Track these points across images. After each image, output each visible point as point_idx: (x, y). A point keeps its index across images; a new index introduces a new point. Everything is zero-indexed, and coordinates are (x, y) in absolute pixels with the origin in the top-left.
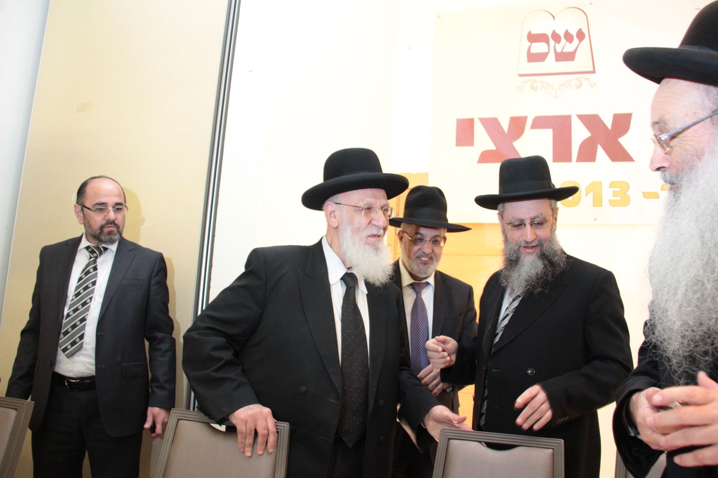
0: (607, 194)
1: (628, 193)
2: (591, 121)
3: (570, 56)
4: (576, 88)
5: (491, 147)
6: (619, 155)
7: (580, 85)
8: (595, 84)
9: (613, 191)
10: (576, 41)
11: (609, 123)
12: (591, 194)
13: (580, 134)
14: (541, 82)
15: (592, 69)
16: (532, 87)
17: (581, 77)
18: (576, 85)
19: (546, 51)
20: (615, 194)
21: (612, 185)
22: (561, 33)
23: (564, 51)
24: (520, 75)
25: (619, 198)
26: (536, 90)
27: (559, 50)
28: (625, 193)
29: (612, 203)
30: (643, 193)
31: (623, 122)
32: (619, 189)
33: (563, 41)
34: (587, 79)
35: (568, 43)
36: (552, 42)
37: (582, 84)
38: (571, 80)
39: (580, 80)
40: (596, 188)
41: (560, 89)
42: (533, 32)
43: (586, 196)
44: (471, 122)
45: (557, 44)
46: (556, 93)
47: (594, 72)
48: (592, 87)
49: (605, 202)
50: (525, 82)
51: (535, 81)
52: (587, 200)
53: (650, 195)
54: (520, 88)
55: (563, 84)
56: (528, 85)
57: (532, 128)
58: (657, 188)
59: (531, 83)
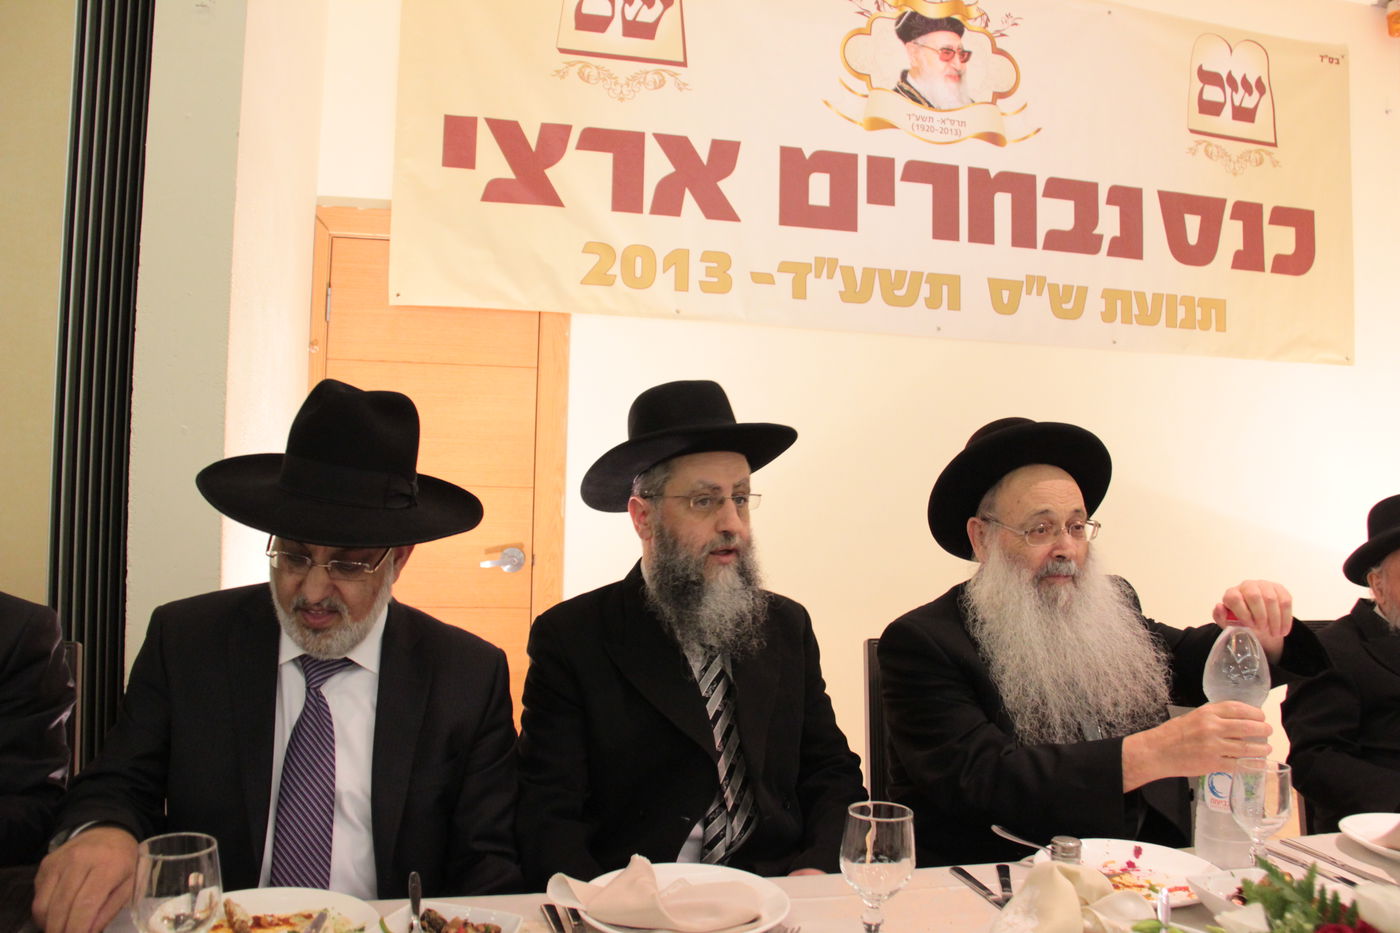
0: (697, 271)
1: (728, 272)
2: (675, 146)
3: (646, 31)
4: (656, 88)
6: (718, 209)
7: (661, 84)
8: (685, 84)
9: (707, 268)
10: (659, 5)
11: (703, 153)
12: (672, 271)
13: (657, 166)
14: (598, 68)
15: (681, 60)
16: (581, 75)
17: (664, 71)
18: (655, 82)
19: (608, 13)
20: (709, 272)
21: (706, 256)
23: (638, 19)
24: (563, 51)
25: (715, 280)
26: (588, 82)
27: (630, 17)
28: (725, 272)
29: (705, 287)
30: (752, 273)
31: (726, 154)
32: (715, 265)
34: (674, 75)
35: (645, 7)
37: (664, 82)
38: (647, 73)
39: (661, 75)
40: (678, 260)
41: (628, 85)
43: (664, 272)
44: (472, 122)
45: (627, 6)
46: (622, 92)
47: (684, 64)
48: (680, 89)
49: (694, 285)
50: (570, 64)
51: (587, 65)
52: (664, 281)
53: (761, 278)
54: (561, 74)
55: (634, 78)
56: (574, 70)
57: (579, 147)
58: (772, 268)
59: (580, 65)
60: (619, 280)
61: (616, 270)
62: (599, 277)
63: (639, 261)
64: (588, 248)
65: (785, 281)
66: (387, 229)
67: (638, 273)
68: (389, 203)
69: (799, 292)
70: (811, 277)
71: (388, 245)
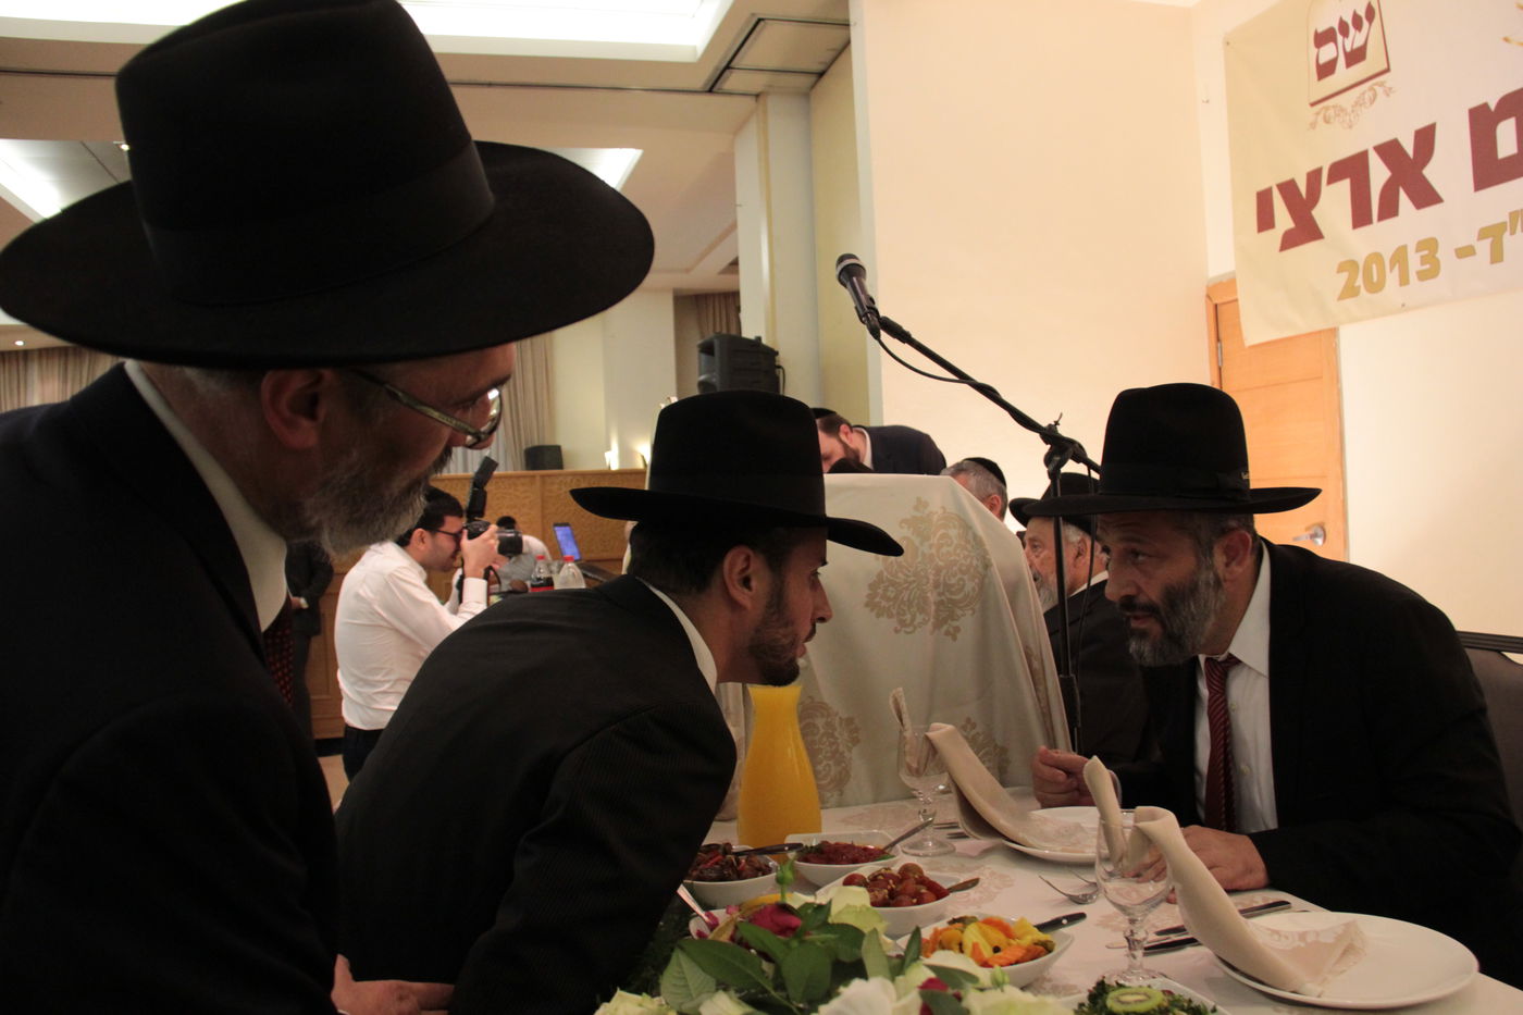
0: (1414, 262)
1: (1437, 256)
2: (1390, 151)
3: (1362, 53)
4: (1371, 103)
5: (1290, 224)
6: (1426, 196)
7: (1375, 97)
8: (1390, 89)
9: (1421, 257)
10: (1365, 24)
11: (1410, 148)
12: (1396, 268)
13: (1379, 174)
14: (1333, 107)
15: (1386, 67)
16: (1327, 121)
17: (1376, 84)
18: (1370, 98)
19: (1335, 54)
20: (1423, 260)
21: (1421, 246)
22: (1349, 20)
23: (1355, 47)
24: (1313, 105)
25: (1428, 266)
26: (1329, 123)
27: (1349, 48)
28: (1434, 256)
29: (1422, 276)
30: (1455, 250)
31: (1426, 138)
32: (1426, 252)
33: (1352, 30)
34: (1381, 84)
35: (1357, 32)
36: (1340, 38)
37: (1377, 95)
38: (1363, 94)
39: (1373, 89)
40: (1400, 256)
41: (1353, 111)
42: (1320, 30)
43: (1391, 272)
44: (1269, 192)
45: (1345, 40)
46: (1350, 120)
47: (1388, 70)
48: (1388, 95)
49: (1413, 277)
50: (1318, 114)
51: (1327, 108)
52: (1392, 278)
53: (1465, 252)
54: (1313, 125)
55: (1356, 103)
56: (1320, 118)
57: (1330, 182)
58: (1472, 240)
59: (1323, 112)
60: (1363, 290)
61: (1359, 282)
62: (1350, 291)
63: (1374, 266)
64: (1341, 269)
65: (1483, 248)
66: (1235, 292)
67: (1375, 279)
68: (1234, 273)
69: (1497, 256)
70: (1507, 236)
71: (1238, 306)
